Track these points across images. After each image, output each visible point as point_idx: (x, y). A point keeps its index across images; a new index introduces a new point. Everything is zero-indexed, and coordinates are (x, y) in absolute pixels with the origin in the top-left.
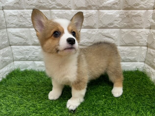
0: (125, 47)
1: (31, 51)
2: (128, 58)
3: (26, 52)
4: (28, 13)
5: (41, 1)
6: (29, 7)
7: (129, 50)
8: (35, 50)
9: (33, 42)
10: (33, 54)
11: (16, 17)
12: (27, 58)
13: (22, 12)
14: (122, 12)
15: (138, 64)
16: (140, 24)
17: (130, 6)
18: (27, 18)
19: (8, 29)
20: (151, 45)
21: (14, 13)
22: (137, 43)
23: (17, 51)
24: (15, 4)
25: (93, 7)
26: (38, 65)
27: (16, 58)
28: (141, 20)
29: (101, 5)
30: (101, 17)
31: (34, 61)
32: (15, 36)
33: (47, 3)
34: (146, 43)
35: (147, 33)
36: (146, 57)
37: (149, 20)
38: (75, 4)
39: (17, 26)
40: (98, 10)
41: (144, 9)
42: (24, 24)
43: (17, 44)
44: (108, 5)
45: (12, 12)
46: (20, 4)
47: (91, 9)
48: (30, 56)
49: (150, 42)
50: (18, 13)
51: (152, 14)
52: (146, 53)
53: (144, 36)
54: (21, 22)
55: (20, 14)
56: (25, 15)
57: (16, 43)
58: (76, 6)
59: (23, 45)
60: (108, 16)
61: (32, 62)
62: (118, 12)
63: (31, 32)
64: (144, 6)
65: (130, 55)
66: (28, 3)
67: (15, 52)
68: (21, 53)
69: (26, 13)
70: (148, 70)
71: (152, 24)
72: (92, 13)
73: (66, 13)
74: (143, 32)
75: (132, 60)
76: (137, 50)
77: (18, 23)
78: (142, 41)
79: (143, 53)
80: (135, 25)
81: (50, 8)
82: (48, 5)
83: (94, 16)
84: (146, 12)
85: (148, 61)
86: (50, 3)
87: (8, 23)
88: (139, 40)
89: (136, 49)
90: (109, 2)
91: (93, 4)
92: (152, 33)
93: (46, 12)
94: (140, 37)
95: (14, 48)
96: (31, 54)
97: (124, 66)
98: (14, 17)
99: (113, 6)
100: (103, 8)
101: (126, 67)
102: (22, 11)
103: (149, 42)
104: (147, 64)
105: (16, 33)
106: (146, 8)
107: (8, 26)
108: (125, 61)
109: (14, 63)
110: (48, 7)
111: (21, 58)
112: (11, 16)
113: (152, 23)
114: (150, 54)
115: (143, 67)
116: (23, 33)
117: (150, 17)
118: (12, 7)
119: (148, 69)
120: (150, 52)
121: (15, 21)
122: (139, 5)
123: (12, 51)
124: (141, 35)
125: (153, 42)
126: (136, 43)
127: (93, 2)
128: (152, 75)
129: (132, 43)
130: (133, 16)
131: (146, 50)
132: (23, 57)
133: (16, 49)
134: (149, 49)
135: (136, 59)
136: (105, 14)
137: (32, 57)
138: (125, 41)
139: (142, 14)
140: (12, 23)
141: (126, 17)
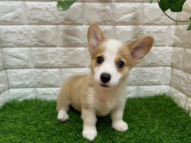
0: (146, 68)
1: (32, 75)
2: (150, 80)
3: (25, 76)
4: (29, 29)
5: (47, 15)
6: (31, 22)
7: (151, 71)
8: (37, 73)
9: (36, 64)
10: (35, 79)
11: (15, 34)
12: (27, 85)
13: (22, 28)
14: (142, 28)
15: (163, 88)
16: (162, 41)
17: (150, 21)
18: (29, 35)
19: (3, 49)
20: (177, 65)
21: (11, 30)
22: (161, 63)
23: (14, 76)
24: (14, 18)
25: (108, 22)
26: (41, 93)
27: (12, 85)
28: (163, 37)
29: (118, 20)
30: (118, 33)
31: (35, 87)
32: (12, 58)
33: (54, 17)
34: (170, 63)
35: (171, 52)
36: (171, 79)
37: (172, 36)
38: (88, 19)
39: (15, 45)
40: (114, 25)
41: (166, 25)
42: (25, 42)
43: (15, 67)
44: (126, 20)
45: (9, 28)
46: (21, 19)
47: (106, 25)
48: (30, 82)
49: (175, 62)
50: (17, 29)
51: (175, 30)
52: (171, 74)
53: (168, 54)
54: (21, 40)
55: (20, 30)
56: (27, 31)
57: (13, 65)
58: (88, 21)
59: (22, 68)
60: (126, 32)
61: (33, 89)
62: (137, 28)
63: (33, 52)
64: (165, 21)
65: (153, 78)
66: (30, 17)
67: (11, 78)
68: (19, 78)
69: (27, 29)
70: (175, 95)
71: (175, 41)
72: (108, 29)
73: (76, 29)
74: (167, 51)
75: (155, 83)
76: (160, 71)
77: (16, 41)
78: (166, 61)
79: (168, 75)
80: (156, 42)
81: (57, 23)
82: (55, 20)
83: (110, 32)
84: (168, 28)
85: (175, 84)
86: (57, 18)
87: (4, 42)
88: (162, 59)
89: (160, 69)
90: (127, 17)
91: (108, 19)
92: (176, 52)
93: (52, 28)
94: (163, 56)
95: (10, 72)
96: (33, 79)
97: (147, 90)
98: (12, 34)
99: (131, 22)
100: (120, 24)
101: (149, 91)
102: (22, 26)
103: (173, 62)
104: (173, 87)
105: (14, 53)
106: (167, 23)
107: (3, 45)
108: (148, 84)
109: (9, 92)
110: (55, 22)
111: (18, 84)
112: (8, 33)
113: (175, 39)
114: (176, 75)
115: (169, 91)
116: (23, 54)
117: (173, 33)
118: (10, 23)
119: (176, 93)
120: (176, 73)
121: (12, 39)
122: (160, 20)
123: (7, 77)
124: (165, 54)
125: (179, 61)
126: (159, 63)
127: (109, 17)
128: (181, 100)
129: (155, 63)
130: (154, 32)
131: (171, 71)
132: (21, 83)
133: (12, 73)
134: (174, 70)
135: (160, 82)
136: (122, 30)
137: (33, 84)
138: (146, 61)
139: (164, 31)
140: (9, 41)
141: (147, 33)
